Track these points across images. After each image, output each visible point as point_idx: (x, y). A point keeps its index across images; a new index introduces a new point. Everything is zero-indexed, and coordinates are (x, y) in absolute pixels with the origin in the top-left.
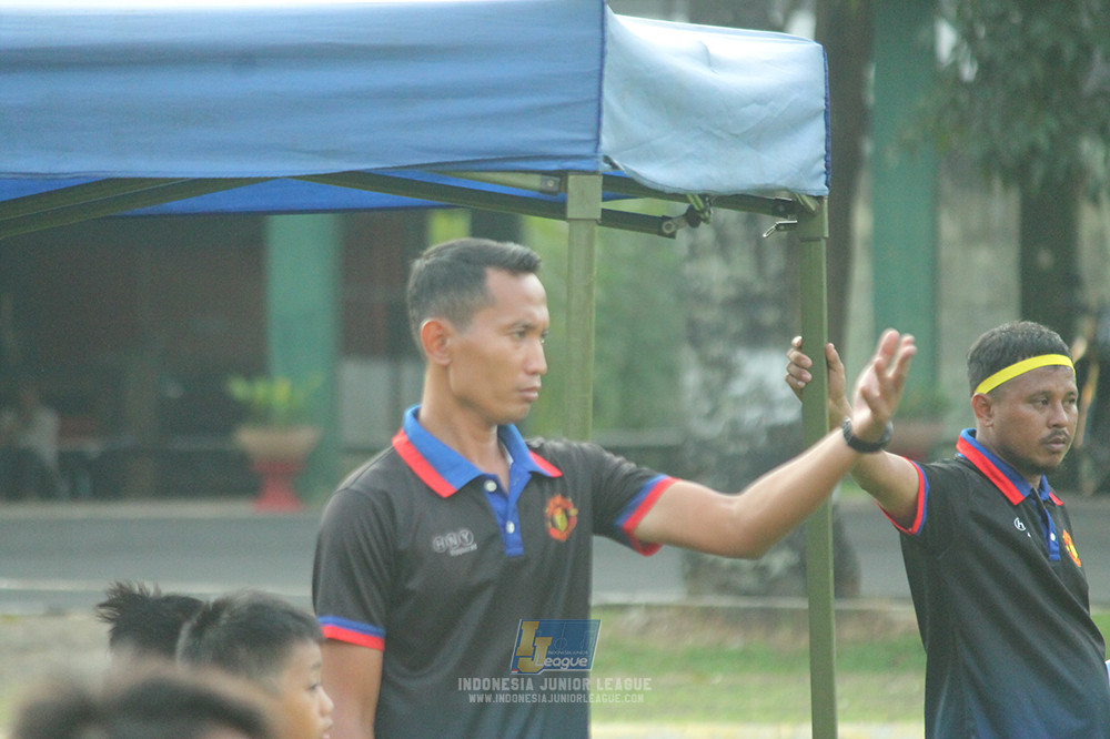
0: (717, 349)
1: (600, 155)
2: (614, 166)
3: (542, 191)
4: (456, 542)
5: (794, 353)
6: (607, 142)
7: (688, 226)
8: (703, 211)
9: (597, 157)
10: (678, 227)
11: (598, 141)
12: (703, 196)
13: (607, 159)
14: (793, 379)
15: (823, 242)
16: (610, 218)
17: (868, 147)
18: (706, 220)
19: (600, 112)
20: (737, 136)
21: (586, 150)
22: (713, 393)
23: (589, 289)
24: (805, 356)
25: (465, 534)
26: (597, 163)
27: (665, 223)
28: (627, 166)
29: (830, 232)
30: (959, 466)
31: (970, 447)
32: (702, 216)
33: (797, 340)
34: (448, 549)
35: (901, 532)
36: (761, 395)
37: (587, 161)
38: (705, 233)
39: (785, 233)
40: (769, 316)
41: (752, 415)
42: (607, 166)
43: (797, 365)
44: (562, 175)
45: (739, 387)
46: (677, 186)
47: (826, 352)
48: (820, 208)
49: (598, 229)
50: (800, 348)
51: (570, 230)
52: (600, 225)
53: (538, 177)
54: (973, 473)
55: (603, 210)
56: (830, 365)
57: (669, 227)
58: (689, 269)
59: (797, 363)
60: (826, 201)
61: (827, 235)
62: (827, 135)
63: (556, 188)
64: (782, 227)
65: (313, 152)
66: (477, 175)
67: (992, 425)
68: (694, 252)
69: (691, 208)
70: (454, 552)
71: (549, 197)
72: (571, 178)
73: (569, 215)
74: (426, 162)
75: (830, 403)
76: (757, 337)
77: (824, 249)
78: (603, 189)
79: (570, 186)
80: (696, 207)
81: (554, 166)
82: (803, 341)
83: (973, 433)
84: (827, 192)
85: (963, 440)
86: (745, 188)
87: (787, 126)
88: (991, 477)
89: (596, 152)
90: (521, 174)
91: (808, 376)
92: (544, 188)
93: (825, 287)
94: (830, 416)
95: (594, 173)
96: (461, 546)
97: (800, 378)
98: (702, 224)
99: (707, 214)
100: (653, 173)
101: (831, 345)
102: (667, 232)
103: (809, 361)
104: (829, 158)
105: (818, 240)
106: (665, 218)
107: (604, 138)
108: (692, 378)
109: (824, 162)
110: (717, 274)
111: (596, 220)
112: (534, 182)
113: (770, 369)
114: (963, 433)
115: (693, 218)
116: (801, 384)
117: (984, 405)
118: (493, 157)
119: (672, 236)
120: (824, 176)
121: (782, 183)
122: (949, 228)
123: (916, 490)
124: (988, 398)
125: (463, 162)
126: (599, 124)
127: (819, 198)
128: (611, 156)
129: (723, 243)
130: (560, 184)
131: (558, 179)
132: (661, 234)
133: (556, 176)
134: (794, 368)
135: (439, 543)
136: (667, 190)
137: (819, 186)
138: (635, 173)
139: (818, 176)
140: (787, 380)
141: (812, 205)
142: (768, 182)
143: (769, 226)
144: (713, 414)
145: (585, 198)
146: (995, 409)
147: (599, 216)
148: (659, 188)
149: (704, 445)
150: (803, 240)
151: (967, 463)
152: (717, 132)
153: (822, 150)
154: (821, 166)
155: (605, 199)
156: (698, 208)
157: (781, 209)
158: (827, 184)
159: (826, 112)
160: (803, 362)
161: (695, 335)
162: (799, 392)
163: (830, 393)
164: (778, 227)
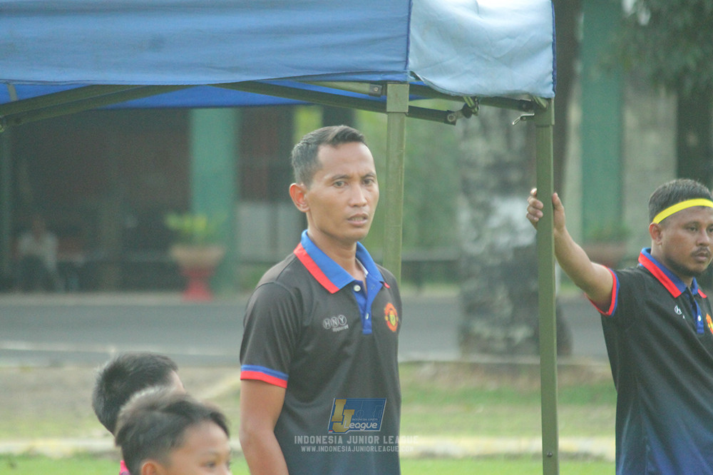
0: (481, 197)
1: (408, 71)
2: (417, 78)
3: (370, 94)
4: (337, 323)
5: (532, 200)
6: (413, 63)
7: (464, 117)
8: (473, 107)
9: (406, 72)
10: (457, 117)
11: (407, 62)
12: (474, 98)
13: (413, 74)
14: (531, 216)
15: (551, 129)
16: (414, 112)
17: (579, 68)
18: (475, 113)
19: (408, 43)
20: (497, 59)
21: (400, 68)
22: (478, 225)
23: (400, 157)
24: (538, 201)
25: (342, 318)
26: (406, 76)
27: (449, 115)
28: (426, 78)
29: (555, 121)
30: (640, 272)
31: (647, 259)
32: (473, 111)
33: (534, 191)
34: (332, 327)
35: (602, 314)
36: (509, 226)
37: (400, 75)
38: (474, 122)
39: (525, 122)
40: (515, 176)
41: (503, 240)
42: (412, 78)
43: (534, 207)
44: (384, 84)
45: (495, 222)
46: (459, 91)
47: (553, 199)
48: (549, 106)
49: (406, 118)
50: (536, 196)
51: (389, 119)
52: (407, 116)
53: (368, 85)
54: (649, 277)
55: (409, 107)
56: (555, 207)
57: (451, 117)
58: (464, 146)
59: (534, 205)
60: (553, 102)
61: (553, 122)
62: (554, 59)
63: (379, 93)
64: (525, 118)
65: (224, 69)
66: (330, 83)
67: (661, 244)
68: (467, 135)
69: (466, 106)
70: (335, 330)
71: (374, 98)
72: (389, 85)
73: (388, 110)
74: (295, 75)
75: (555, 231)
76: (507, 189)
77: (552, 132)
78: (410, 93)
79: (388, 90)
80: (470, 106)
81: (378, 78)
82: (538, 190)
83: (649, 251)
84: (554, 96)
85: (643, 255)
86: (502, 93)
87: (528, 53)
88: (660, 279)
89: (405, 69)
90: (356, 83)
91: (541, 214)
92: (371, 92)
93: (552, 156)
94: (555, 239)
95: (404, 82)
96: (339, 326)
97: (535, 215)
98: (473, 116)
99: (476, 109)
100: (443, 82)
101: (556, 194)
102: (450, 121)
103: (541, 204)
104: (555, 74)
105: (548, 126)
106: (449, 112)
107: (410, 60)
108: (465, 215)
109: (551, 76)
110: (481, 149)
111: (405, 113)
112: (366, 88)
113: (516, 210)
114: (643, 250)
115: (467, 112)
116: (537, 219)
117: (657, 231)
118: (339, 72)
119: (454, 123)
120: (552, 86)
121: (526, 89)
122: (631, 119)
123: (611, 286)
124: (659, 226)
125: (320, 75)
126: (408, 51)
127: (549, 100)
128: (415, 72)
129: (485, 129)
130: (382, 89)
131: (381, 87)
132: (446, 122)
133: (379, 84)
134: (531, 209)
135: (326, 323)
136: (452, 94)
137: (549, 91)
138: (430, 82)
139: (548, 85)
140: (527, 216)
141: (544, 104)
142: (517, 88)
143: (516, 118)
144: (478, 238)
145: (398, 99)
146: (664, 233)
147: (407, 111)
148: (447, 93)
149: (472, 259)
150: (538, 126)
151: (644, 269)
152: (485, 57)
153: (551, 68)
154: (550, 78)
155: (411, 99)
156: (470, 105)
157: (524, 106)
158: (554, 90)
159: (553, 44)
160: (538, 205)
161: (467, 188)
162: (535, 224)
163: (555, 225)
164: (522, 118)
